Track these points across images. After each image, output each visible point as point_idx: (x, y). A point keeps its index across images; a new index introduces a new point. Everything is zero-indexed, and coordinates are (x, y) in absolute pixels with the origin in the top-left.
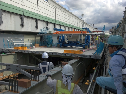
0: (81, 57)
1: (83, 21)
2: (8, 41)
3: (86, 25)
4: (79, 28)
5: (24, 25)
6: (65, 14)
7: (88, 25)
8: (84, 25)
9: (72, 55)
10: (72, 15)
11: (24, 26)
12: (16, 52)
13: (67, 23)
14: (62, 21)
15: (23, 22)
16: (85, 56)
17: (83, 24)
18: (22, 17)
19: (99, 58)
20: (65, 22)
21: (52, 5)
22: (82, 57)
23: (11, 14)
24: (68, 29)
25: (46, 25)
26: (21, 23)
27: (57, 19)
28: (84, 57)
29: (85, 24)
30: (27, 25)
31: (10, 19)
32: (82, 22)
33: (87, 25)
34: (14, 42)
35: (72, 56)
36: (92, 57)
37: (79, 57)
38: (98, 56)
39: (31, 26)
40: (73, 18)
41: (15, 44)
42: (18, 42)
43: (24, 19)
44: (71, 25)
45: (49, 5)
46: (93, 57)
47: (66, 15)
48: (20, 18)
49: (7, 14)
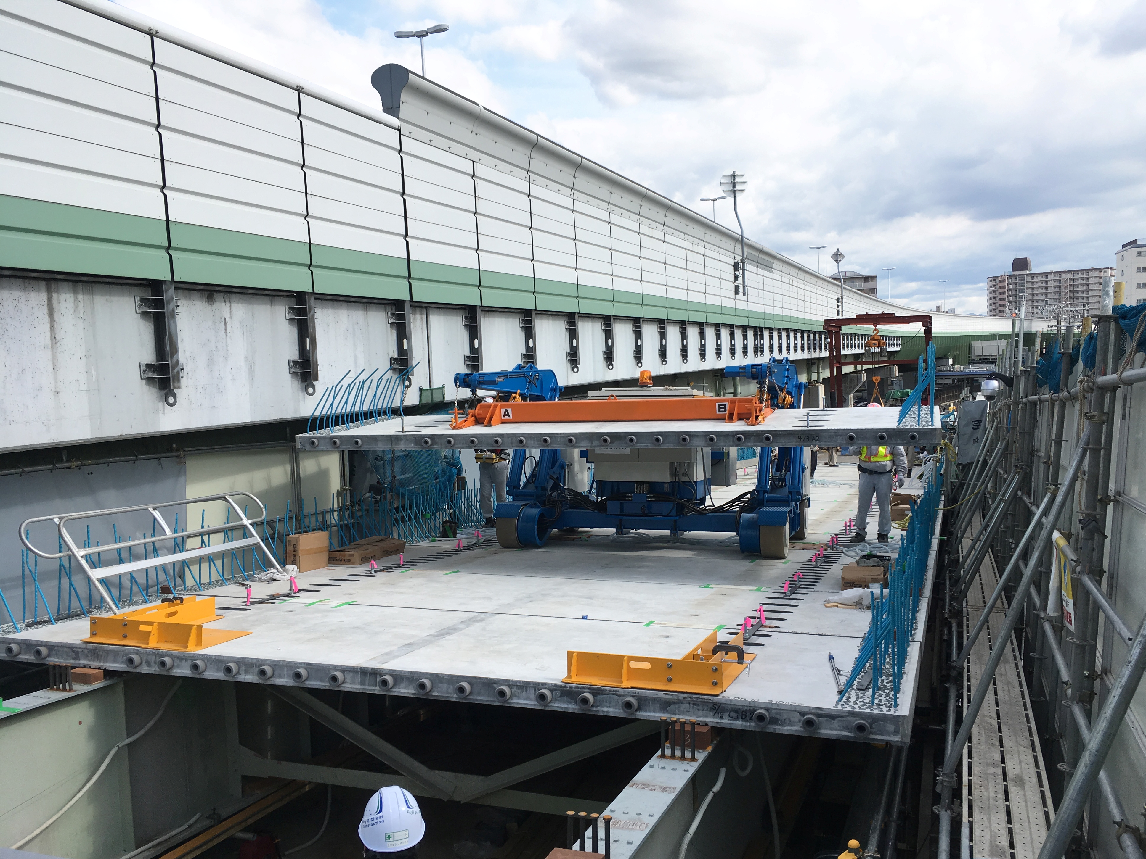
0: (726, 722)
1: (740, 240)
2: (31, 556)
3: (769, 267)
4: (706, 308)
5: (177, 378)
6: (568, 202)
7: (786, 268)
8: (748, 274)
9: (643, 702)
10: (634, 203)
11: (184, 382)
12: (108, 674)
13: (586, 280)
14: (543, 273)
15: (175, 350)
16: (761, 718)
17: (736, 267)
18: (159, 304)
19: (895, 738)
20: (568, 277)
21: (438, 140)
22: (739, 724)
23: (49, 291)
24: (600, 336)
25: (393, 336)
26: (149, 356)
27: (489, 264)
28: (749, 725)
29: (758, 263)
30: (211, 362)
31: (48, 342)
32: (729, 244)
33: (777, 265)
34: (86, 557)
35: (642, 715)
36: (829, 731)
37: (712, 720)
38: (885, 718)
39: (251, 370)
40: (644, 229)
41: (96, 574)
42: (125, 555)
43: (173, 314)
44: (629, 299)
45: (408, 144)
46: (836, 723)
47: (579, 206)
48: (144, 314)
49: (17, 293)
